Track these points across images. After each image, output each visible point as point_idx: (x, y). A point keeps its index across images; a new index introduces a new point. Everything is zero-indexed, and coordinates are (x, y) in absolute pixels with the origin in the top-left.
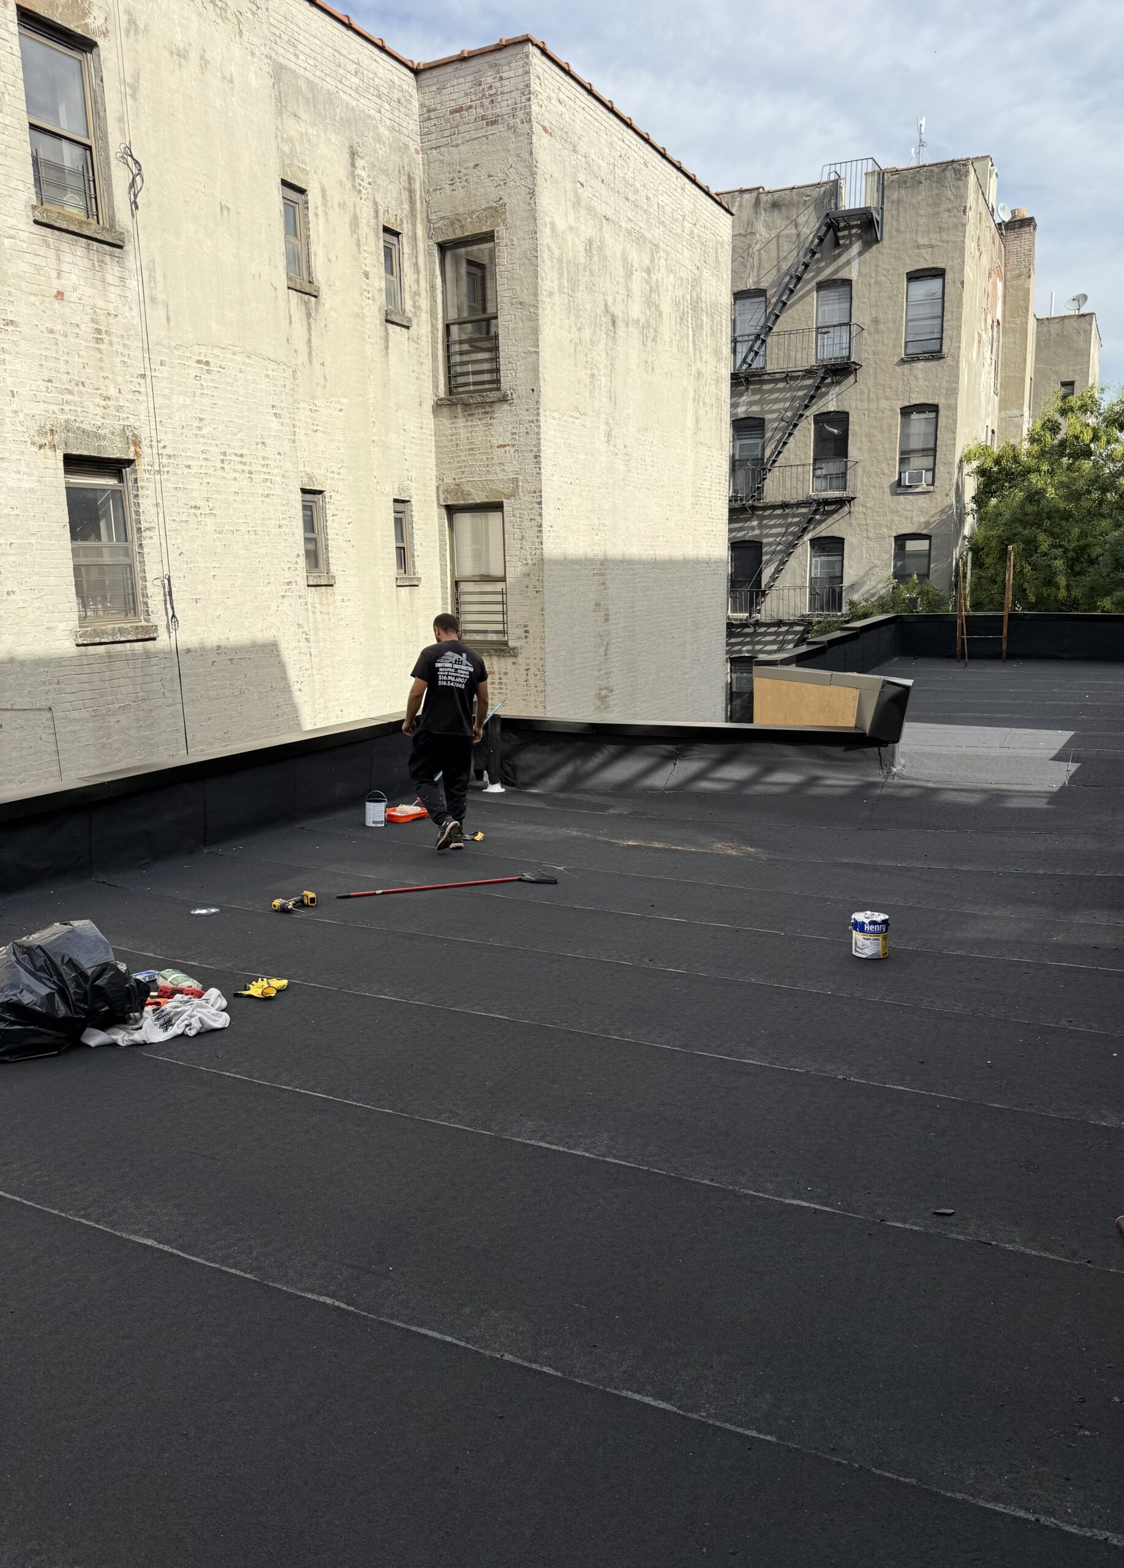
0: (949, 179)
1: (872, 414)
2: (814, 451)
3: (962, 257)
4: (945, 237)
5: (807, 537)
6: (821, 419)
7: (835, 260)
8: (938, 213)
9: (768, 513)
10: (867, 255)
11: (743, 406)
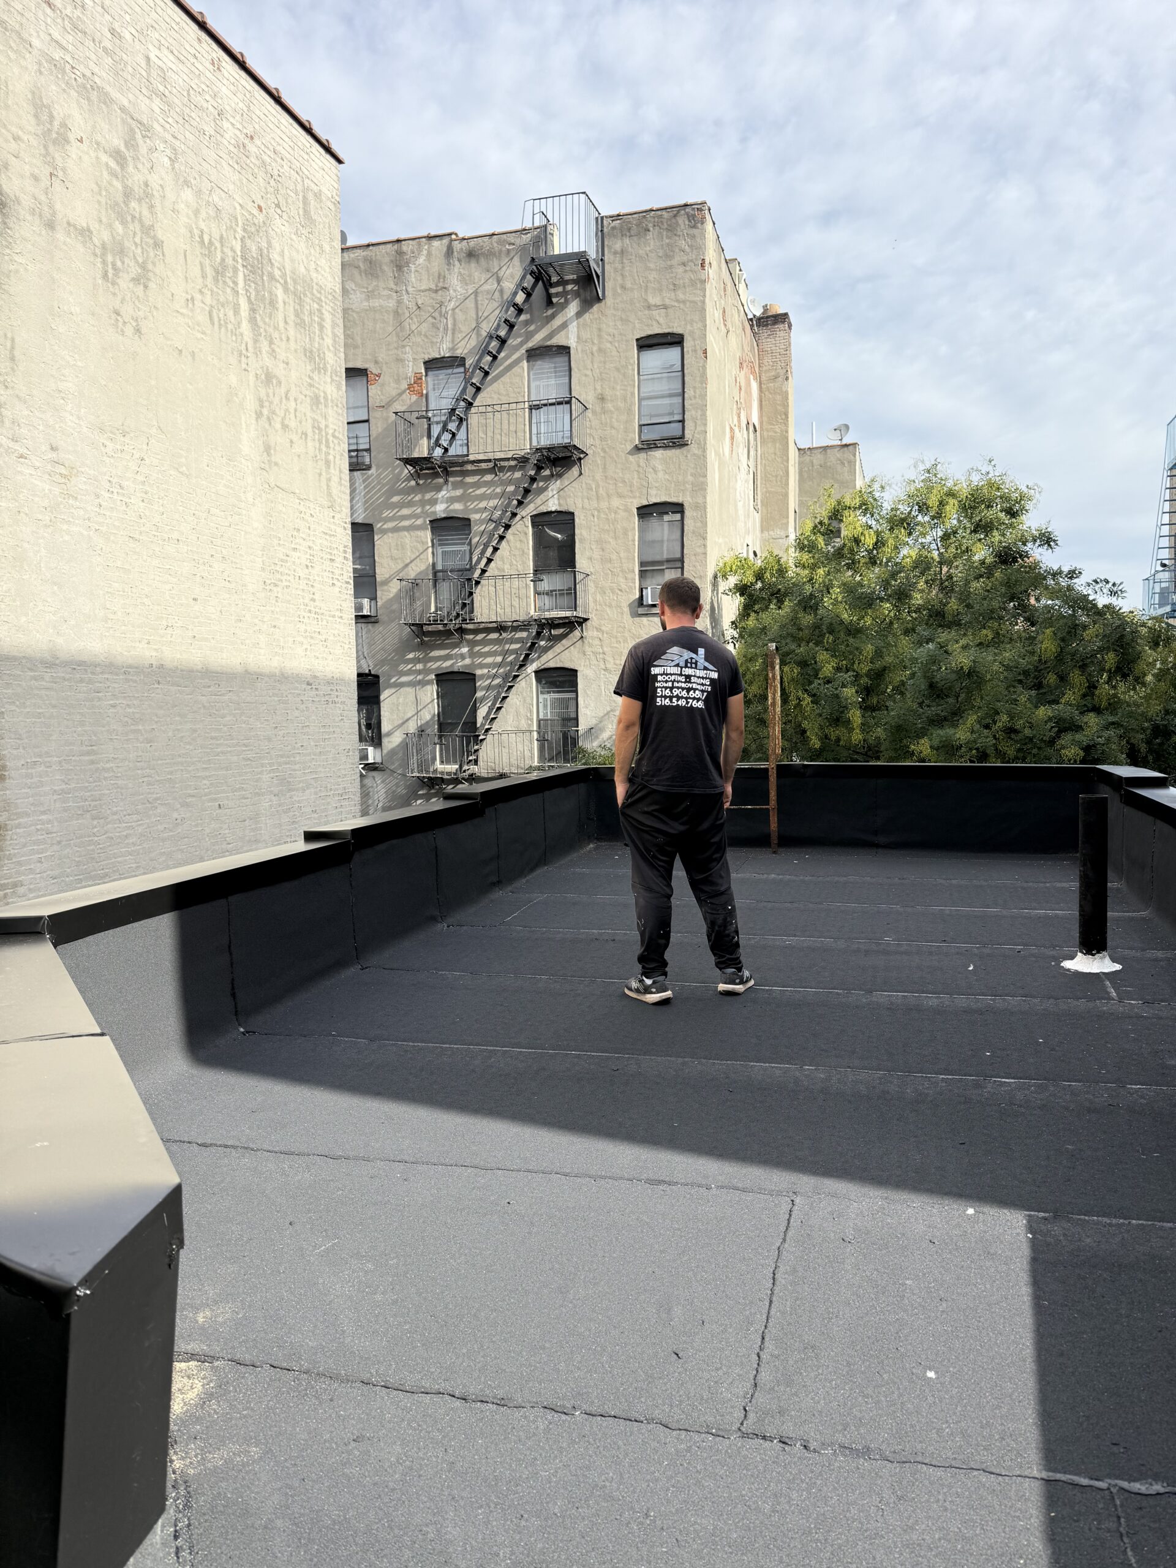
0: (682, 227)
1: (603, 516)
2: (535, 561)
3: (703, 319)
4: (681, 296)
5: (531, 668)
6: (540, 520)
7: (548, 323)
8: (671, 267)
9: (480, 637)
10: (587, 316)
11: (442, 502)
